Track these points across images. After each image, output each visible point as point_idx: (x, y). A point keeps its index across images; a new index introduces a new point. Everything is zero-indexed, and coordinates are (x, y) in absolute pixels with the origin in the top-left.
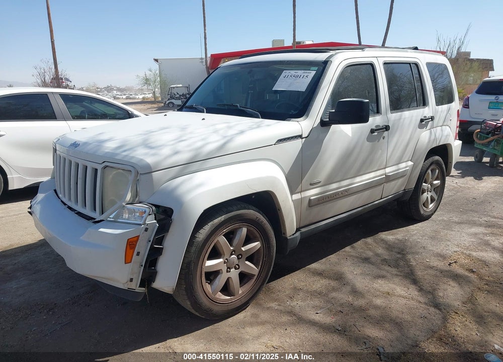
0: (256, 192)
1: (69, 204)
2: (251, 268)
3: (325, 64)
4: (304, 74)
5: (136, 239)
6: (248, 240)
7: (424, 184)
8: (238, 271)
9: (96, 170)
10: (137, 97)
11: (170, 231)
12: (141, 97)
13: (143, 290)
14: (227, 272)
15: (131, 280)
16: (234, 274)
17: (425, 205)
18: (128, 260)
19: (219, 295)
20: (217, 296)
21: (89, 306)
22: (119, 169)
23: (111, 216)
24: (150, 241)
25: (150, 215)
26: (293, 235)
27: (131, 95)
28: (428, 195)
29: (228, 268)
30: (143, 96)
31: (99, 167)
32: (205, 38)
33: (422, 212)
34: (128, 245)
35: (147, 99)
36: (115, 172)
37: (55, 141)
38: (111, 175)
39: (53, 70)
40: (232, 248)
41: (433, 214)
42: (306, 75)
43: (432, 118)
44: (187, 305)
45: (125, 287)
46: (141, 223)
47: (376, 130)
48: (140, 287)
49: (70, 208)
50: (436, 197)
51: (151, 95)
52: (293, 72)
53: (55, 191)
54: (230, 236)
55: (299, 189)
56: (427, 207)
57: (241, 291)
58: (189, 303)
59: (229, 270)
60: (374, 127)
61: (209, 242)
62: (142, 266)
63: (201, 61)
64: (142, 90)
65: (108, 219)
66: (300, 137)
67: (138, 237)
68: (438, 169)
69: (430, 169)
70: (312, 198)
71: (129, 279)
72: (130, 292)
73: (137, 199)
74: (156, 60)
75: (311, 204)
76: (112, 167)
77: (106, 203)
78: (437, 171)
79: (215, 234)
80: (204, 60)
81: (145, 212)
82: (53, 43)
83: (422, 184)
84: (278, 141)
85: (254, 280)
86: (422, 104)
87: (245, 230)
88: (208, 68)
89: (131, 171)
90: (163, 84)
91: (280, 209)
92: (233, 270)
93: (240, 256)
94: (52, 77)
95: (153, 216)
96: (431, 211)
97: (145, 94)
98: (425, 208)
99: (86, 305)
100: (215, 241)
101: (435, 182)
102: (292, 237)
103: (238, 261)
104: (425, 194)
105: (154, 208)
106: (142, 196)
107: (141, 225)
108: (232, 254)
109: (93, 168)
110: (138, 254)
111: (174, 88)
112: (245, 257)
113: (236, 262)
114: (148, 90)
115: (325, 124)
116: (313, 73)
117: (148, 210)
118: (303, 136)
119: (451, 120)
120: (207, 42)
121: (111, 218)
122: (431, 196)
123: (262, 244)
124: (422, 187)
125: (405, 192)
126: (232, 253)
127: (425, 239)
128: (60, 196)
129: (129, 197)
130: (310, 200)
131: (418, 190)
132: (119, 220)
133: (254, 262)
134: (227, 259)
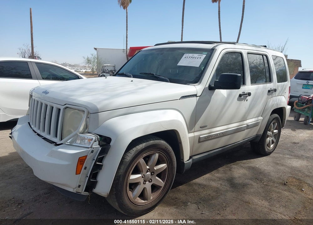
0: (166, 130)
1: (38, 132)
2: (159, 182)
3: (212, 51)
4: (198, 56)
5: (84, 158)
6: (159, 163)
7: (268, 132)
8: (151, 184)
9: (60, 110)
10: (82, 71)
11: (108, 153)
12: (84, 71)
13: (87, 194)
14: (144, 184)
15: (79, 186)
16: (148, 185)
17: (269, 145)
18: (78, 172)
19: (137, 200)
20: (136, 200)
21: (46, 203)
22: (76, 109)
23: (68, 141)
24: (94, 160)
25: (95, 141)
26: (188, 160)
27: (78, 69)
28: (270, 139)
29: (144, 181)
30: (85, 70)
31: (62, 108)
32: (127, 37)
33: (266, 150)
34: (79, 162)
35: (88, 72)
36: (72, 112)
37: (32, 90)
38: (69, 113)
39: (31, 51)
40: (148, 167)
41: (273, 152)
42: (200, 57)
43: (275, 90)
44: (116, 205)
45: (75, 191)
46: (90, 146)
47: (243, 95)
48: (85, 191)
49: (39, 135)
50: (275, 141)
51: (91, 70)
52: (191, 55)
53: (29, 123)
54: (147, 159)
55: (193, 130)
56: (269, 147)
57: (152, 197)
58: (117, 204)
59: (145, 182)
60: (241, 93)
61: (133, 162)
62: (87, 177)
63: (123, 51)
64: (85, 67)
65: (66, 143)
66: (196, 95)
67: (86, 156)
68: (277, 123)
69: (273, 122)
70: (201, 136)
71: (77, 186)
72: (77, 195)
73: (87, 130)
74: (96, 49)
75: (200, 140)
76: (71, 108)
77: (65, 132)
78: (276, 124)
79: (137, 157)
80: (125, 51)
81: (92, 139)
82: (32, 34)
83: (267, 132)
84: (182, 97)
85: (161, 190)
86: (269, 81)
87: (157, 155)
88: (127, 56)
89: (84, 111)
90: (99, 63)
91: (181, 143)
92: (147, 183)
93: (153, 173)
94: (29, 55)
95: (97, 142)
96: (272, 149)
97: (87, 69)
98: (268, 147)
99: (44, 203)
100: (137, 162)
101: (275, 131)
102: (187, 162)
103: (151, 177)
104: (269, 138)
105: (98, 137)
106: (90, 128)
107: (89, 148)
108: (147, 172)
109: (57, 108)
110: (85, 168)
111: (105, 66)
112: (156, 174)
113: (150, 177)
114: (89, 67)
115: (211, 88)
116: (204, 56)
117: (94, 138)
118: (198, 95)
119: (285, 92)
120: (128, 40)
121: (68, 143)
122: (272, 140)
123: (168, 165)
124: (267, 134)
125: (257, 136)
126: (148, 170)
127: (269, 168)
128: (32, 126)
129: (81, 128)
130: (200, 138)
131: (264, 136)
132: (73, 144)
133: (162, 177)
134: (144, 175)
